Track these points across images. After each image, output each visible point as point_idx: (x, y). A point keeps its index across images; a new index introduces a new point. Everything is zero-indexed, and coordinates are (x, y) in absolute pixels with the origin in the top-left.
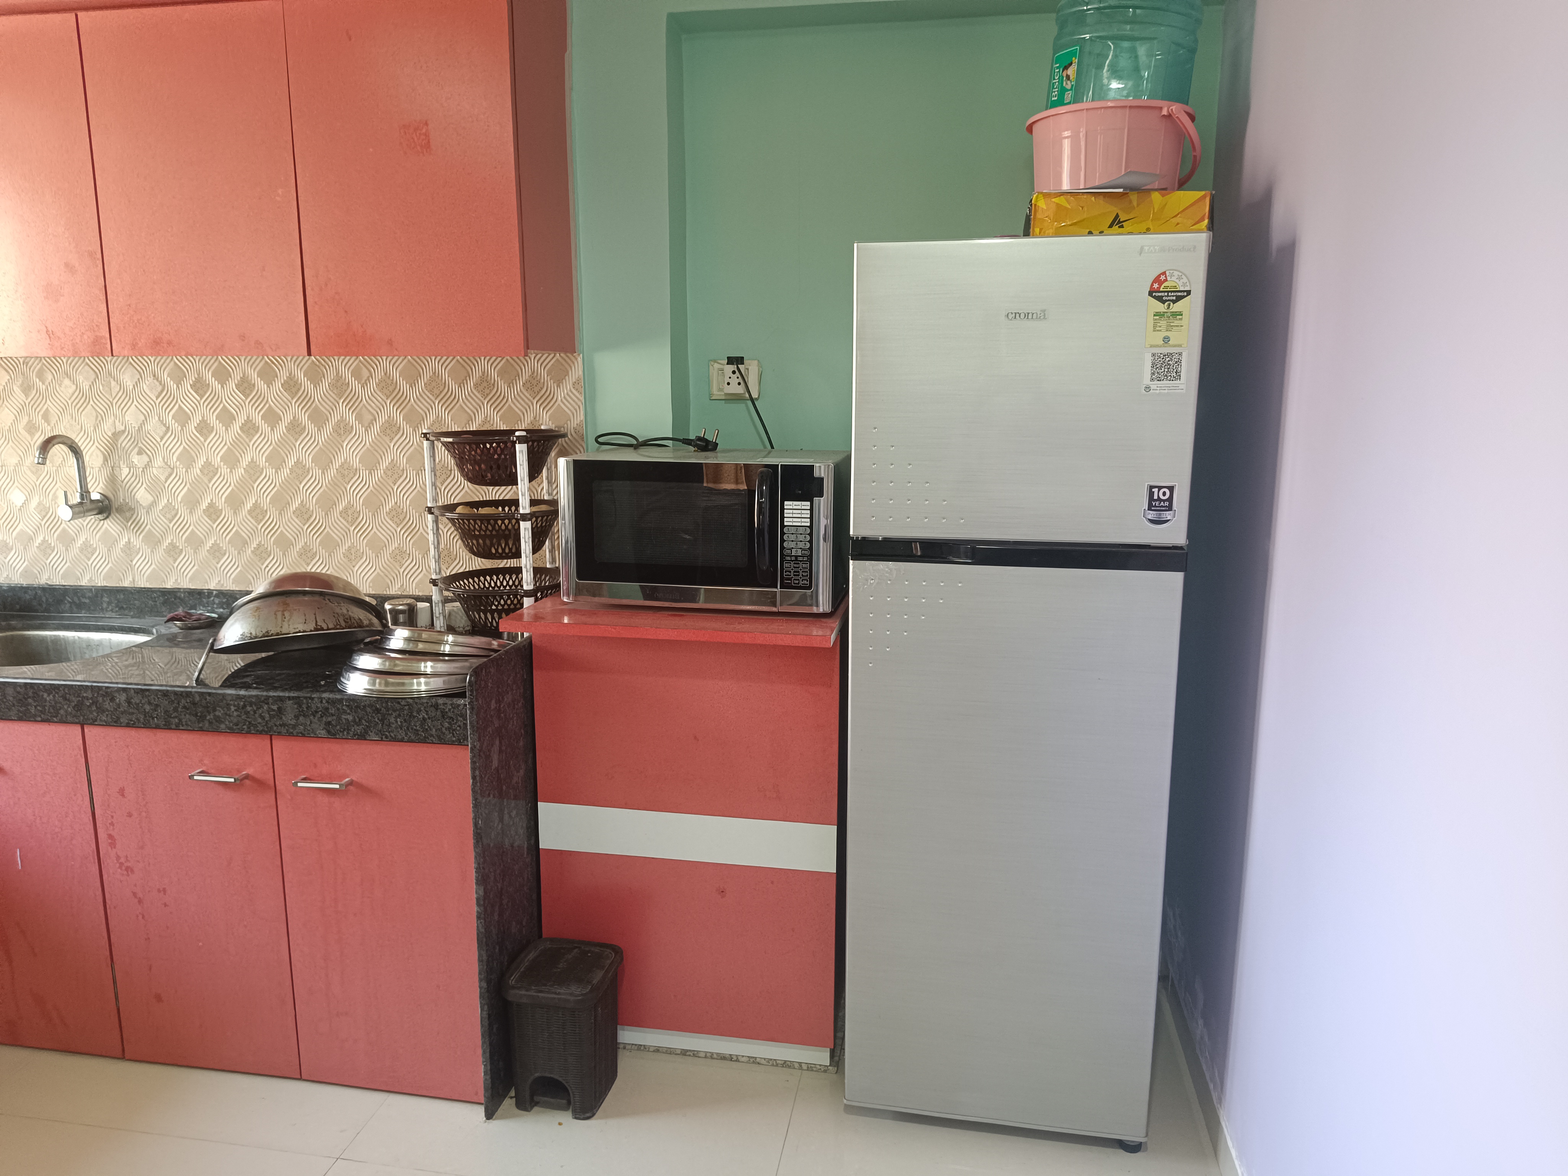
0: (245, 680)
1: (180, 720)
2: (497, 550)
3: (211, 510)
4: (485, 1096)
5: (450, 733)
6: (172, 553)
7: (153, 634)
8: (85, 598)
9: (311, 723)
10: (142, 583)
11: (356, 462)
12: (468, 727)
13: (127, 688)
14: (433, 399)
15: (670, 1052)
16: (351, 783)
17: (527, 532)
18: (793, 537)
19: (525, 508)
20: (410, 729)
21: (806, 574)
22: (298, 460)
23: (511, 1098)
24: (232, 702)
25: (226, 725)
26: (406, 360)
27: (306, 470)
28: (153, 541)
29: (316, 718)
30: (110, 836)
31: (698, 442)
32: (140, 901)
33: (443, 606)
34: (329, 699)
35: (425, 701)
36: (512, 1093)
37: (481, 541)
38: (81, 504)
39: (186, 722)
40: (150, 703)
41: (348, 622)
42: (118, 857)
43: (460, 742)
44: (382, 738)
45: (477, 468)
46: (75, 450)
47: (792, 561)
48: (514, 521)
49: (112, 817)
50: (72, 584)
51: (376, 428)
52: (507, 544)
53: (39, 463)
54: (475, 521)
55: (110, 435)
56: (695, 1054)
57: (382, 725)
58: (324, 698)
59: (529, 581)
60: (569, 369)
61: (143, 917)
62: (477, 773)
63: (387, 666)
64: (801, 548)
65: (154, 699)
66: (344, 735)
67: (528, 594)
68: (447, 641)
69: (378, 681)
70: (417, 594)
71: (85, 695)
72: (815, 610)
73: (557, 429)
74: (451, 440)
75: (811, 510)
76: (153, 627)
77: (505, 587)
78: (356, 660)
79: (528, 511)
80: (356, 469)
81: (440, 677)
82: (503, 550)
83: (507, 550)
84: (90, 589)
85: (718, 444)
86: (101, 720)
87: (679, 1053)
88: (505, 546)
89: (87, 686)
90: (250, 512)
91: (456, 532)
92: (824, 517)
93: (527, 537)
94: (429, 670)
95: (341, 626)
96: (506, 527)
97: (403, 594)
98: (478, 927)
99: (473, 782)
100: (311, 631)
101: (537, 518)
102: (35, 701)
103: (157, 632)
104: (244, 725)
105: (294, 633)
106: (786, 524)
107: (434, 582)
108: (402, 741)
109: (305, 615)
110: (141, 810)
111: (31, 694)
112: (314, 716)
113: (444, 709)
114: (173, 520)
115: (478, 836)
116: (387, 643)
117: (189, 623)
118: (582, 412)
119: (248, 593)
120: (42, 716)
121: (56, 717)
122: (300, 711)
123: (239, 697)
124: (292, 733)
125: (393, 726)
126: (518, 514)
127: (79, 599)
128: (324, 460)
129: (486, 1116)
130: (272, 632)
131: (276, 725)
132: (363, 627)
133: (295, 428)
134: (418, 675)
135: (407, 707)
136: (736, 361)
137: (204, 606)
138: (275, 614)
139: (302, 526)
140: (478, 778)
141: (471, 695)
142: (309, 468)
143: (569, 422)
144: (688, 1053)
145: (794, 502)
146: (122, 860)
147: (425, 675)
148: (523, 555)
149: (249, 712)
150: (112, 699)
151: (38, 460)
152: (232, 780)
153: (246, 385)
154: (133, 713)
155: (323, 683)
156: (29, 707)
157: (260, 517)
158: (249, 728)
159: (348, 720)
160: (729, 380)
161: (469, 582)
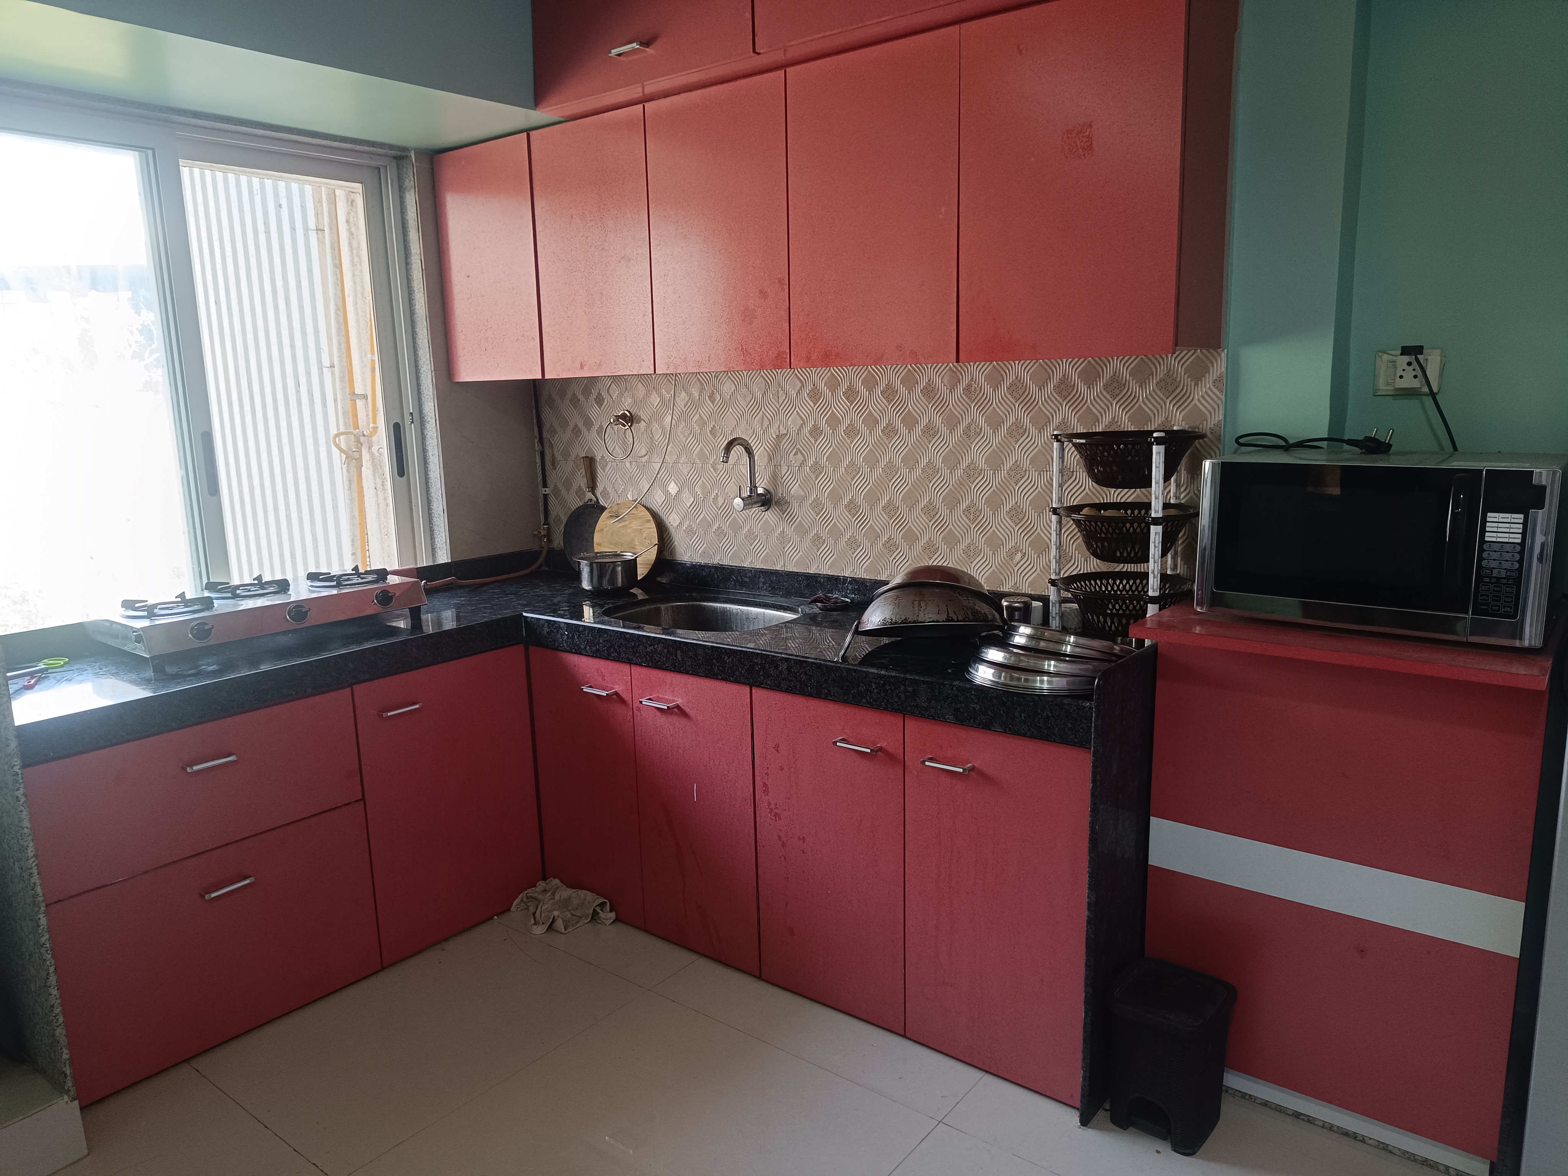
0: (882, 661)
1: (829, 691)
2: (1122, 554)
3: (852, 505)
4: (1081, 1102)
5: (1072, 734)
6: (817, 543)
7: (798, 613)
8: (746, 577)
9: (941, 707)
10: (791, 568)
11: (982, 464)
12: (1093, 730)
13: (788, 658)
14: (1061, 400)
15: (1280, 1110)
16: (973, 769)
17: (1157, 536)
18: (1495, 555)
19: (1157, 511)
20: (1033, 725)
21: (1510, 600)
22: (930, 460)
23: (1106, 1110)
24: (874, 680)
25: (867, 700)
26: (1037, 364)
27: (937, 470)
28: (802, 531)
29: (946, 703)
30: (765, 785)
31: (1367, 443)
32: (783, 845)
33: (1060, 606)
34: (959, 687)
35: (1050, 699)
36: (1107, 1106)
37: (1106, 544)
38: (750, 496)
39: (834, 693)
40: (806, 674)
41: (975, 616)
42: (769, 804)
43: (1082, 744)
44: (1005, 730)
45: (1108, 470)
46: (749, 451)
47: (1492, 583)
48: (1143, 525)
49: (768, 768)
50: (737, 565)
51: (1004, 430)
52: (1133, 548)
53: (723, 461)
54: (1102, 523)
55: (775, 437)
56: (1310, 1120)
57: (1007, 718)
58: (955, 686)
59: (1155, 587)
60: (1210, 365)
61: (785, 859)
62: (1098, 777)
63: (1012, 661)
64: (1505, 569)
65: (810, 670)
66: (970, 723)
67: (1153, 600)
68: (1069, 642)
69: (1003, 674)
70: (1029, 593)
71: (755, 661)
72: (1517, 644)
73: (1190, 430)
74: (1083, 441)
75: (1525, 524)
76: (798, 606)
77: (1127, 592)
78: (984, 652)
79: (1160, 515)
80: (981, 470)
81: (1065, 677)
82: (1129, 554)
83: (1132, 555)
84: (750, 570)
85: (1391, 445)
86: (766, 684)
87: (1291, 1114)
88: (1131, 550)
89: (758, 653)
90: (884, 508)
91: (1079, 534)
92: (1541, 533)
93: (1157, 541)
94: (1052, 669)
95: (969, 619)
96: (1135, 530)
97: (1016, 591)
98: (1087, 931)
99: (1093, 787)
100: (943, 621)
101: (1168, 522)
102: (718, 662)
103: (802, 610)
104: (882, 702)
105: (928, 622)
106: (1487, 539)
107: (1053, 583)
108: (1024, 735)
109: (938, 606)
110: (791, 766)
111: (715, 656)
112: (945, 702)
113: (1068, 709)
114: (819, 513)
115: (1094, 841)
116: (1012, 639)
117: (829, 605)
118: (1221, 412)
119: (886, 583)
120: (723, 675)
121: (733, 677)
122: (932, 695)
123: (880, 676)
124: (924, 715)
125: (1017, 720)
126: (1149, 518)
127: (742, 579)
128: (952, 461)
129: (1081, 1121)
130: (910, 620)
131: (910, 706)
132: (988, 621)
133: (930, 431)
134: (1042, 673)
135: (1031, 704)
136: (1413, 351)
137: (839, 591)
138: (913, 603)
139: (928, 522)
140: (1098, 783)
141: (1098, 699)
142: (938, 469)
143: (1205, 422)
144: (1302, 1117)
145: (1500, 514)
146: (772, 806)
147: (1048, 673)
148: (1151, 560)
149: (887, 691)
150: (777, 667)
151: (723, 459)
152: (869, 751)
153: (890, 391)
154: (791, 681)
155: (950, 671)
156: (714, 667)
157: (892, 513)
158: (886, 705)
159: (975, 709)
160: (1403, 373)
161: (1086, 585)
